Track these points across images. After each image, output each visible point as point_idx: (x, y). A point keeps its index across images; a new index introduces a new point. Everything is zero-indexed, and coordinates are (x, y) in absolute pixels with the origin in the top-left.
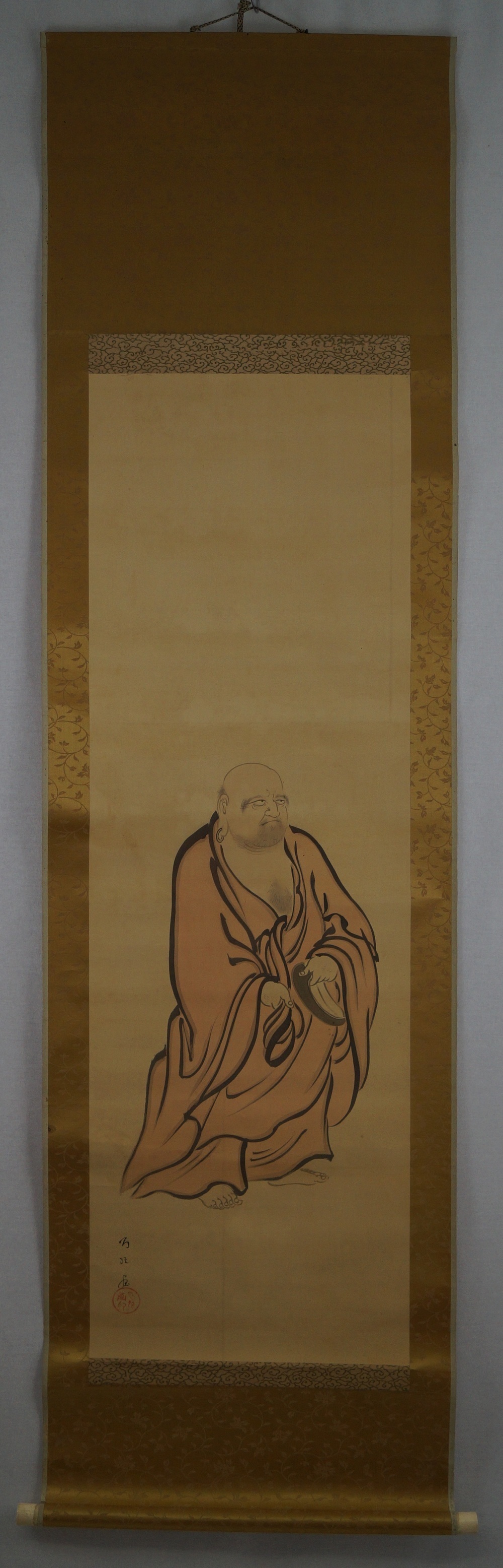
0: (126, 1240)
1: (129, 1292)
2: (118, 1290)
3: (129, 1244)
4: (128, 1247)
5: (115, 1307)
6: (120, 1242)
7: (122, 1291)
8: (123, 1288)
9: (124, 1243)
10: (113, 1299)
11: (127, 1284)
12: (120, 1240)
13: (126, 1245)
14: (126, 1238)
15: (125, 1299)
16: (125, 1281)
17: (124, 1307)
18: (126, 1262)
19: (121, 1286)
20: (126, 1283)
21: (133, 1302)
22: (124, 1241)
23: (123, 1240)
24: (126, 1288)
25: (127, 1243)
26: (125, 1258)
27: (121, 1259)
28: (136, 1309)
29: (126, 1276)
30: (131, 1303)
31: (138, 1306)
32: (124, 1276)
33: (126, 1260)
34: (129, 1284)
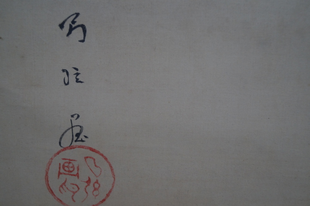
0: (79, 21)
1: (86, 158)
2: (58, 153)
3: (85, 31)
4: (83, 41)
5: (52, 192)
6: (62, 26)
7: (68, 154)
8: (71, 147)
9: (71, 29)
10: (47, 173)
11: (82, 137)
12: (61, 21)
13: (78, 33)
14: (77, 15)
15: (77, 175)
16: (76, 130)
17: (74, 193)
18: (77, 81)
19: (66, 142)
20: (78, 135)
21: (97, 182)
22: (73, 22)
23: (69, 22)
24: (80, 147)
25: (80, 29)
26: (77, 69)
27: (63, 71)
28: (104, 200)
29: (78, 116)
30: (91, 184)
31: (110, 192)
32: (72, 116)
33: (77, 74)
34: (86, 137)
